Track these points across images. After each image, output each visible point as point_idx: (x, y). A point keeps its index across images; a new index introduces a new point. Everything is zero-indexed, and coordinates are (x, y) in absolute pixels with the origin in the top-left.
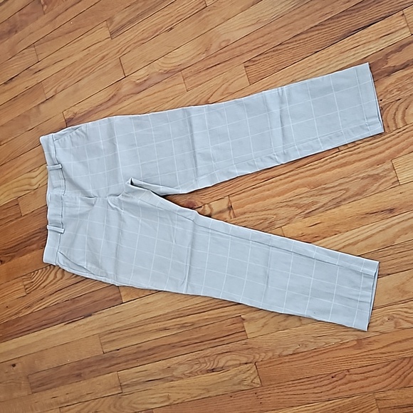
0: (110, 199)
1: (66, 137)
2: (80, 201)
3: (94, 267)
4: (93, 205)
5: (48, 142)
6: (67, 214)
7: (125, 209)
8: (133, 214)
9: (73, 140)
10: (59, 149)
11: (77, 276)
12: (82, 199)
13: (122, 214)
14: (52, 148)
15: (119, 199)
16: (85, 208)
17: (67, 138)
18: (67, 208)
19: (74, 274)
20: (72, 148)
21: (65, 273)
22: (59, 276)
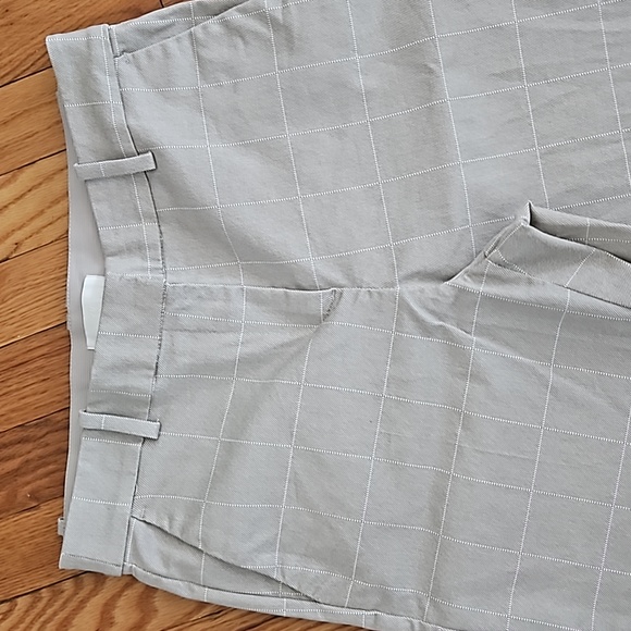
0: (412, 292)
1: (171, 43)
2: (244, 305)
3: (315, 570)
4: (320, 320)
5: (85, 62)
6: (185, 360)
7: (482, 331)
8: (514, 348)
9: (204, 53)
10: (138, 89)
11: (221, 610)
12: (255, 299)
13: (473, 350)
14: (107, 83)
15: (462, 291)
16: (275, 333)
17: (177, 47)
18: (181, 338)
19: (202, 605)
20: (202, 86)
21: (158, 602)
22: (124, 615)
